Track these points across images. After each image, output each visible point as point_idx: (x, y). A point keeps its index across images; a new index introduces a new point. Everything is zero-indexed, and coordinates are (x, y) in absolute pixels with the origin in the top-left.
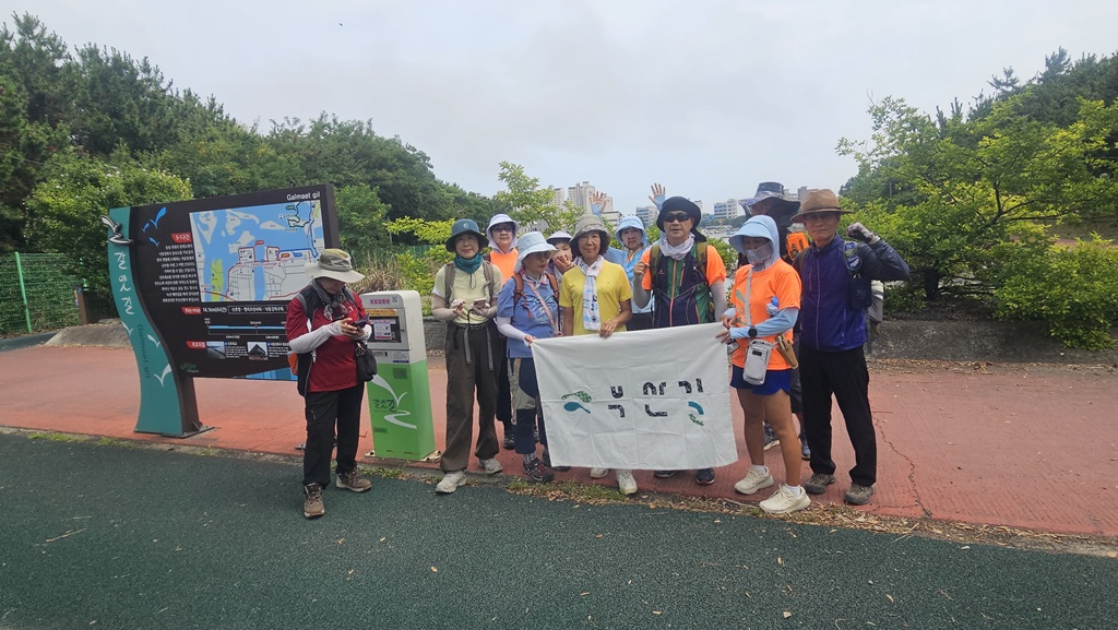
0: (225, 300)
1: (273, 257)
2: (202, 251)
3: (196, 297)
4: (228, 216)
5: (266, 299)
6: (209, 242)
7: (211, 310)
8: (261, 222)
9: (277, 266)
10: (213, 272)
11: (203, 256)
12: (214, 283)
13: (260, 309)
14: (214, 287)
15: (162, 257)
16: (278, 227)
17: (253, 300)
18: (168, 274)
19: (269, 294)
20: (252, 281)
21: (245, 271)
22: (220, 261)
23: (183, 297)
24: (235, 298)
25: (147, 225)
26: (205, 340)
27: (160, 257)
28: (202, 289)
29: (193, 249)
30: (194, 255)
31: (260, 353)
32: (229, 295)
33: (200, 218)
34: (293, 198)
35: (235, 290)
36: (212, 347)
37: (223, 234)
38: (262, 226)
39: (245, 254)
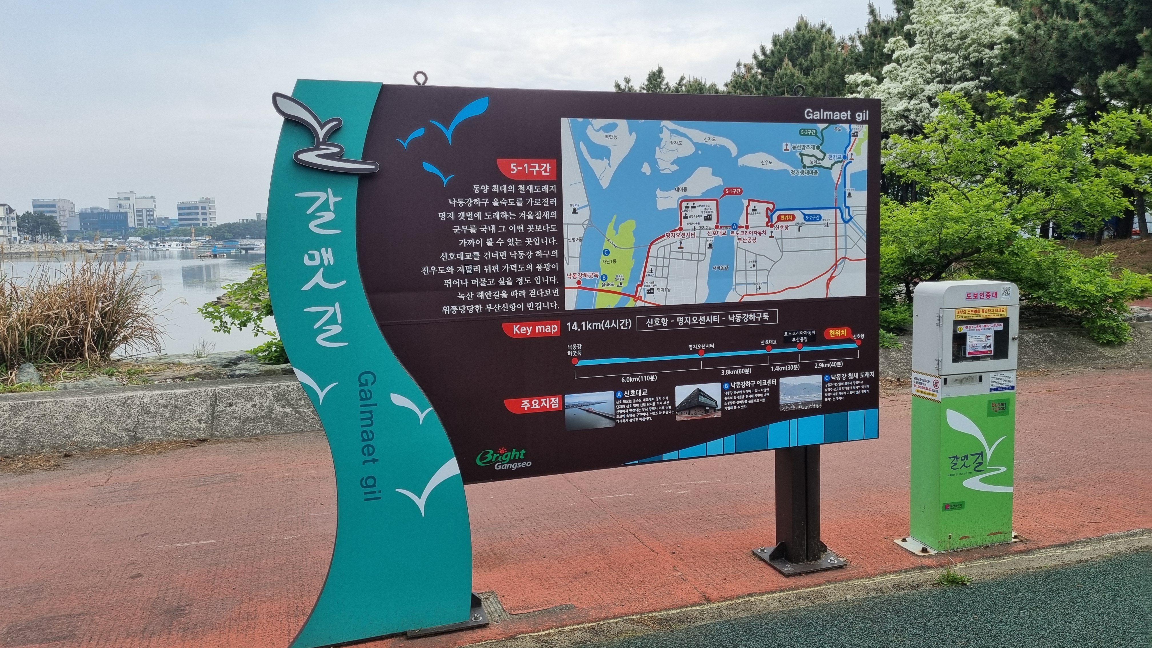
0: (631, 303)
1: (758, 220)
2: (583, 200)
3: (551, 299)
4: (665, 135)
5: (732, 298)
6: (605, 183)
7: (588, 326)
8: (740, 154)
9: (765, 237)
10: (606, 246)
11: (585, 214)
12: (605, 269)
13: (716, 319)
14: (604, 278)
15: (457, 210)
16: (778, 165)
17: (702, 299)
18: (470, 249)
19: (741, 289)
20: (705, 267)
21: (690, 244)
22: (630, 225)
23: (511, 299)
24: (659, 299)
25: (420, 132)
26: (561, 393)
27: (449, 209)
28: (569, 282)
29: (559, 195)
30: (559, 208)
31: (702, 406)
32: (641, 292)
33: (590, 132)
34: (817, 115)
35: (660, 284)
36: (579, 406)
37: (646, 169)
38: (742, 161)
39: (698, 211)
